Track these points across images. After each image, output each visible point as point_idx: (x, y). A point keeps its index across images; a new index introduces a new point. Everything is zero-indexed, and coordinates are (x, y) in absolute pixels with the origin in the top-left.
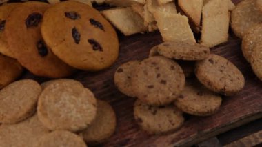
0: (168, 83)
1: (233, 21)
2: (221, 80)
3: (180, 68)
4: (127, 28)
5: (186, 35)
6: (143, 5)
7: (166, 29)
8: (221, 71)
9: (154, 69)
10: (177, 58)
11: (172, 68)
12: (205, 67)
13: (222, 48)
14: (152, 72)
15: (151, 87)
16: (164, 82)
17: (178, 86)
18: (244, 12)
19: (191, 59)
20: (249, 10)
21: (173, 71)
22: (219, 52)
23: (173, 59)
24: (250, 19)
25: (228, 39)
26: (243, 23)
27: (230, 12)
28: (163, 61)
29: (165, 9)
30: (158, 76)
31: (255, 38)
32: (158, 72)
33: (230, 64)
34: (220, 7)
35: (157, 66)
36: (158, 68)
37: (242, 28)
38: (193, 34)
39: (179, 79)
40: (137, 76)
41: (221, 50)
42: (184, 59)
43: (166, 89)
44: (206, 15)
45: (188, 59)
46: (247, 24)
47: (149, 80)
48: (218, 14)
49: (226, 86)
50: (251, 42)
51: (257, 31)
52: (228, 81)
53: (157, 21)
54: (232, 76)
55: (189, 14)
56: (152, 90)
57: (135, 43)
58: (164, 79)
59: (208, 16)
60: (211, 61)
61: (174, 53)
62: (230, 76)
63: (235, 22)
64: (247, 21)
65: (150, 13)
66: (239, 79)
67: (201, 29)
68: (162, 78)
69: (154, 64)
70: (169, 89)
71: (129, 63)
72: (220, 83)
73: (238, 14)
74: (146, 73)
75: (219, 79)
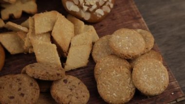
0: (25, 96)
1: (94, 51)
2: (68, 97)
3: (37, 85)
4: (13, 49)
5: (53, 59)
6: (27, 33)
7: (39, 53)
8: (71, 89)
9: (17, 84)
10: (35, 77)
11: (31, 84)
12: (58, 86)
13: (82, 70)
14: (16, 86)
15: (12, 98)
16: (22, 95)
17: (32, 99)
18: (102, 45)
19: (45, 79)
20: (106, 44)
21: (31, 87)
22: (79, 73)
23: (33, 78)
24: (105, 51)
25: (88, 64)
26: (100, 53)
27: (93, 44)
28: (25, 79)
29: (41, 38)
30: (20, 89)
31: (103, 66)
32: (20, 87)
33: (82, 83)
34: (86, 39)
35: (20, 82)
36: (20, 84)
37: (98, 57)
38: (59, 58)
39: (34, 93)
40: (4, 88)
41: (81, 72)
42: (40, 78)
43: (23, 101)
44: (74, 45)
45: (43, 79)
46: (103, 55)
47: (12, 92)
48: (83, 44)
49: (70, 101)
50: (101, 69)
51: (106, 61)
52: (74, 98)
53: (33, 46)
54: (79, 94)
55: (58, 43)
56: (12, 100)
57: (18, 60)
58: (23, 93)
59: (75, 46)
60: (65, 81)
61: (34, 74)
62: (77, 94)
63: (95, 52)
64: (103, 52)
65: (29, 39)
66: (84, 97)
67: (67, 55)
68: (21, 91)
69: (19, 80)
70: (25, 101)
71: (6, 76)
72: (66, 100)
73: (98, 46)
74: (11, 86)
75: (66, 96)
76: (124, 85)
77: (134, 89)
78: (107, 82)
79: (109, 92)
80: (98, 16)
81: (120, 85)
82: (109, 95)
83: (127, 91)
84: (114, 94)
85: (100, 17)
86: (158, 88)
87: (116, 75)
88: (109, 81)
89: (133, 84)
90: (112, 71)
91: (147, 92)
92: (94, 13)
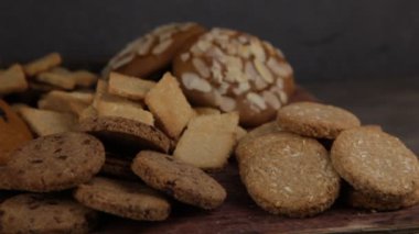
49: (177, 179)
68: (62, 153)
76: (312, 172)
77: (335, 180)
78: (270, 166)
79: (275, 185)
80: (252, 107)
81: (302, 172)
82: (275, 191)
83: (320, 183)
84: (287, 189)
85: (258, 111)
86: (397, 180)
87: (293, 153)
88: (275, 164)
89: (333, 170)
90: (282, 148)
91: (368, 182)
92: (245, 101)
